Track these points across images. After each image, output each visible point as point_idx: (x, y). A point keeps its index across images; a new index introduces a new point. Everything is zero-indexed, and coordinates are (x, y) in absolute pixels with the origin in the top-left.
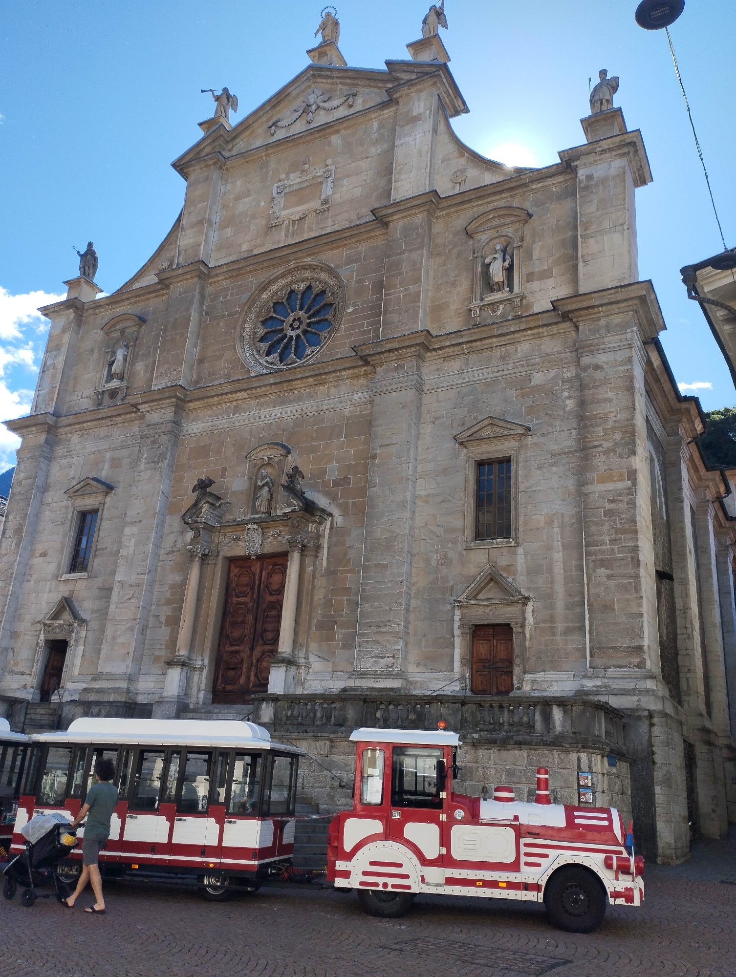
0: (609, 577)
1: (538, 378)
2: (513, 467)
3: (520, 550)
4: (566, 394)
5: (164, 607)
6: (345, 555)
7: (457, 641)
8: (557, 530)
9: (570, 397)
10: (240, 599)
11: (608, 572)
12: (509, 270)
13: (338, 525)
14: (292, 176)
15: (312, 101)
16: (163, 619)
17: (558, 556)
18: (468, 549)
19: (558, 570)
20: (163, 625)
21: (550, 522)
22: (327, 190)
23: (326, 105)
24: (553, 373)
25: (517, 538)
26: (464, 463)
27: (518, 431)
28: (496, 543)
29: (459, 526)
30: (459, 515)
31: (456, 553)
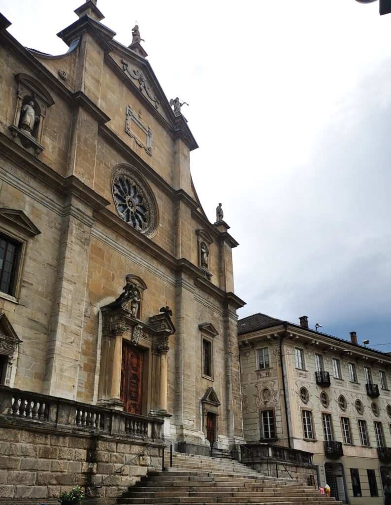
0: (236, 403)
1: (215, 315)
5: (81, 356)
8: (221, 380)
14: (134, 112)
16: (82, 365)
18: (203, 377)
20: (82, 369)
22: (150, 143)
23: (148, 91)
25: (213, 378)
26: (200, 338)
27: (215, 334)
28: (209, 378)
29: (200, 366)
30: (200, 361)
31: (199, 377)
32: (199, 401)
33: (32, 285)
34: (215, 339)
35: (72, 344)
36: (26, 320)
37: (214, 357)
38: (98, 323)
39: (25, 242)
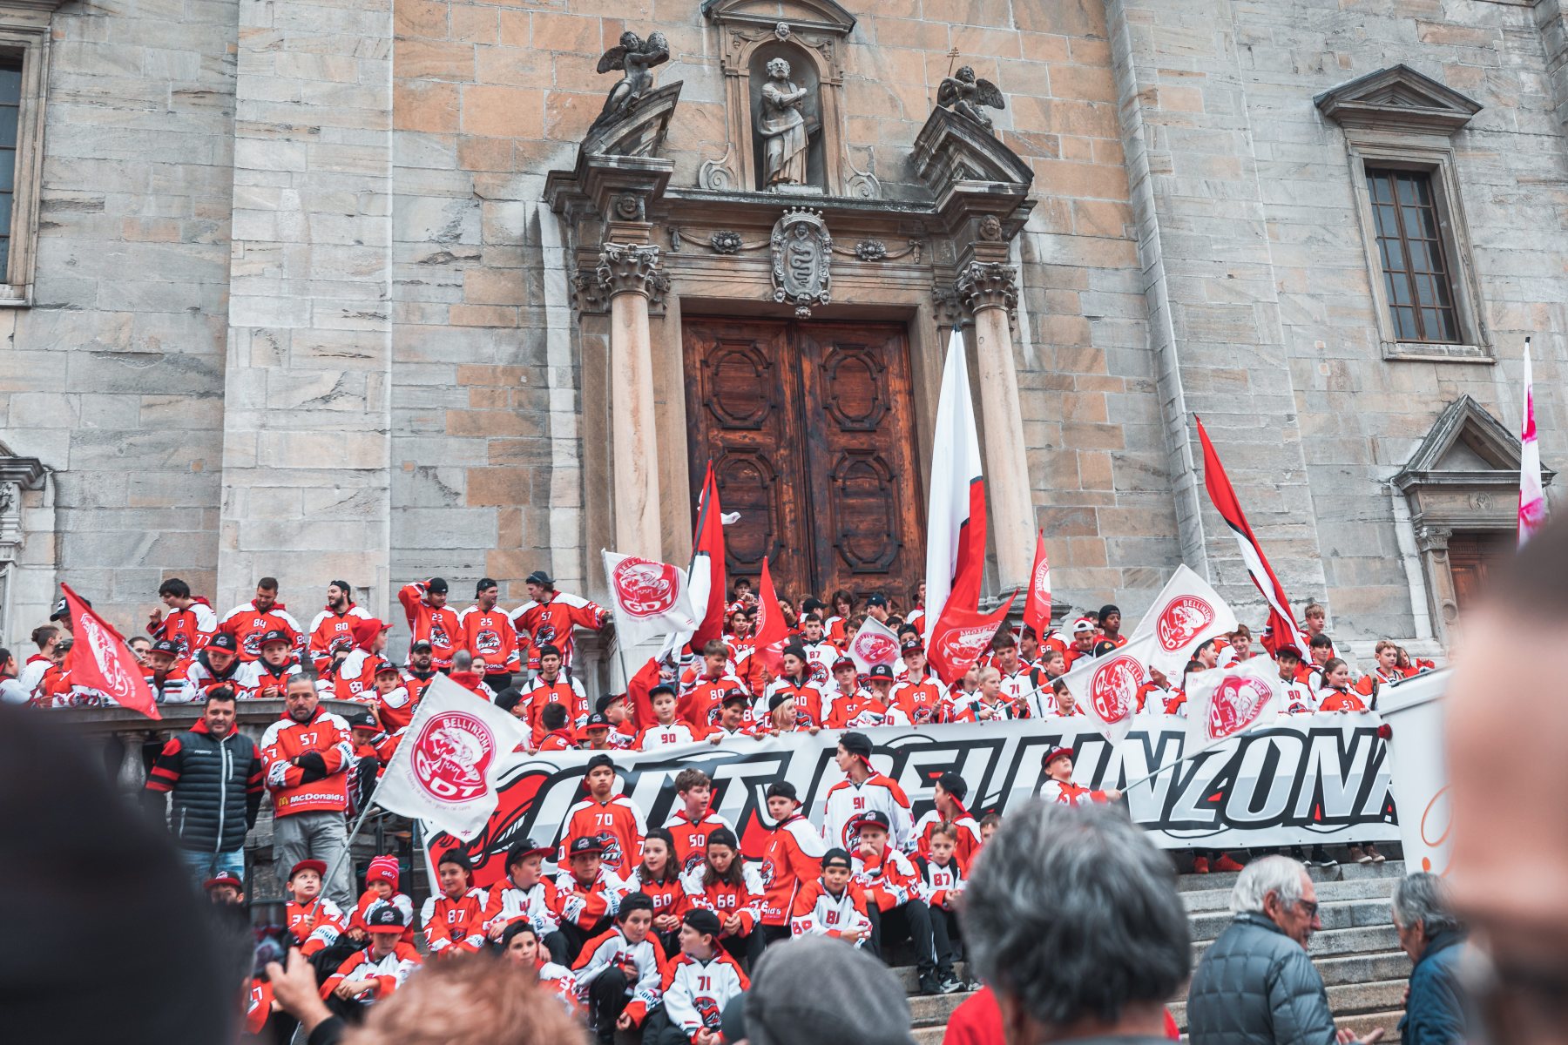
2: (1448, 187)
3: (1500, 372)
4: (1517, 60)
5: (453, 443)
6: (1085, 339)
7: (1413, 566)
8: (1558, 341)
9: (1526, 68)
10: (736, 437)
13: (1047, 258)
16: (457, 481)
18: (1394, 357)
20: (461, 501)
21: (1542, 320)
25: (1488, 347)
26: (1341, 159)
27: (1456, 112)
28: (1450, 351)
29: (1362, 303)
30: (1359, 276)
31: (1364, 364)
32: (1377, 489)
33: (100, 205)
34: (1468, 140)
35: (333, 405)
36: (86, 359)
37: (1476, 237)
38: (540, 268)
39: (35, 39)
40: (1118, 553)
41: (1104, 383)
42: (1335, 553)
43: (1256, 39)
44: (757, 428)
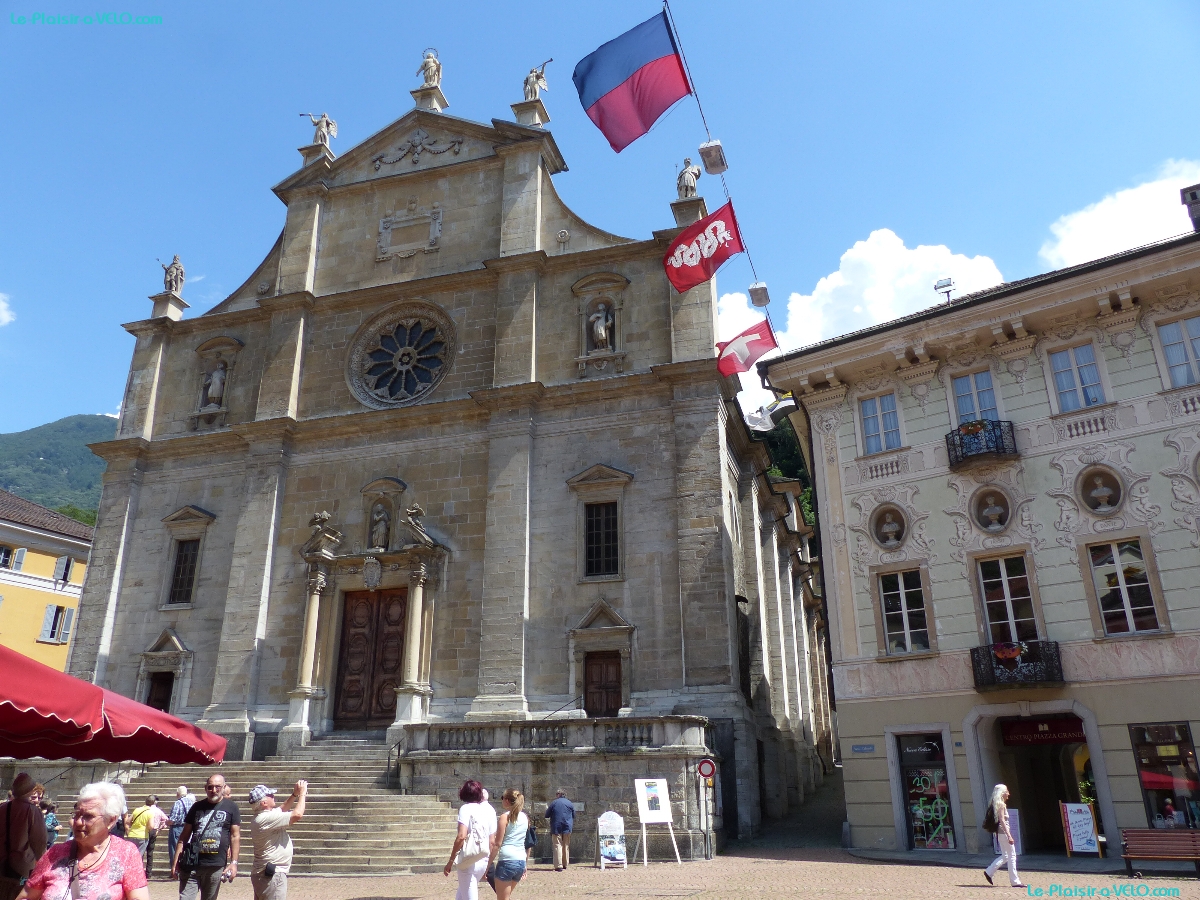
0: (701, 609)
1: (639, 431)
2: (619, 510)
3: (626, 585)
4: (663, 447)
5: (279, 639)
6: (465, 587)
7: (573, 667)
8: (657, 568)
9: (666, 450)
10: (358, 630)
11: (700, 604)
12: (611, 330)
13: (457, 560)
14: (398, 213)
15: (418, 142)
16: (278, 650)
17: (659, 590)
18: (581, 583)
19: (659, 601)
21: (651, 560)
22: (435, 231)
23: (432, 148)
24: (652, 427)
25: (624, 574)
26: (575, 504)
27: (620, 479)
28: (608, 578)
29: (571, 561)
30: (571, 553)
31: (569, 586)
32: (564, 636)
34: (631, 488)
36: (202, 622)
39: (204, 533)
40: (462, 665)
41: (469, 604)
42: (542, 662)
43: (549, 462)
44: (364, 627)
